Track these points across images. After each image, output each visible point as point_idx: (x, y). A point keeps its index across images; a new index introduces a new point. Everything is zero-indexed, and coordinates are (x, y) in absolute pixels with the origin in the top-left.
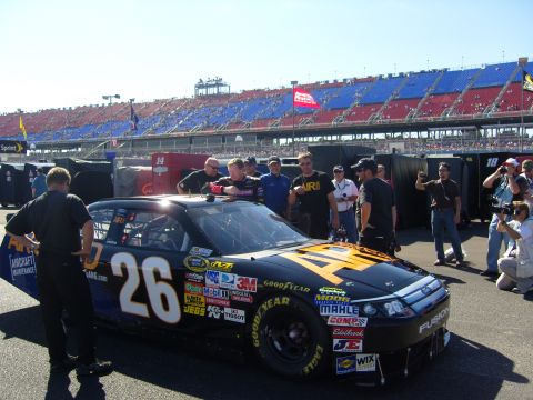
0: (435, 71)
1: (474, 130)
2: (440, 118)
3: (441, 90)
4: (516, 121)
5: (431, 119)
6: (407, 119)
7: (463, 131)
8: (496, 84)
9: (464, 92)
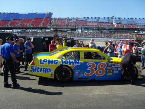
0: (14, 13)
1: (25, 30)
2: (16, 26)
3: (16, 19)
4: (36, 28)
5: (13, 26)
6: (6, 26)
7: (22, 30)
8: (31, 18)
9: (22, 19)
